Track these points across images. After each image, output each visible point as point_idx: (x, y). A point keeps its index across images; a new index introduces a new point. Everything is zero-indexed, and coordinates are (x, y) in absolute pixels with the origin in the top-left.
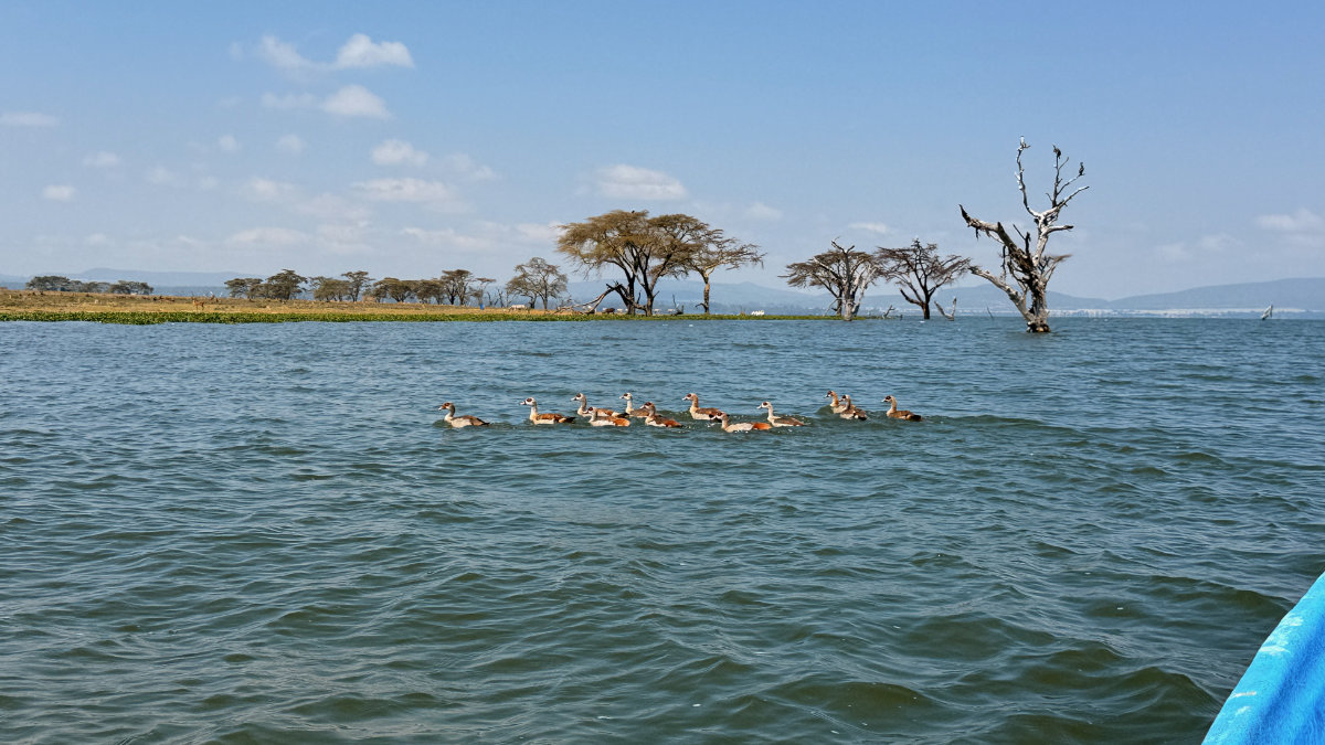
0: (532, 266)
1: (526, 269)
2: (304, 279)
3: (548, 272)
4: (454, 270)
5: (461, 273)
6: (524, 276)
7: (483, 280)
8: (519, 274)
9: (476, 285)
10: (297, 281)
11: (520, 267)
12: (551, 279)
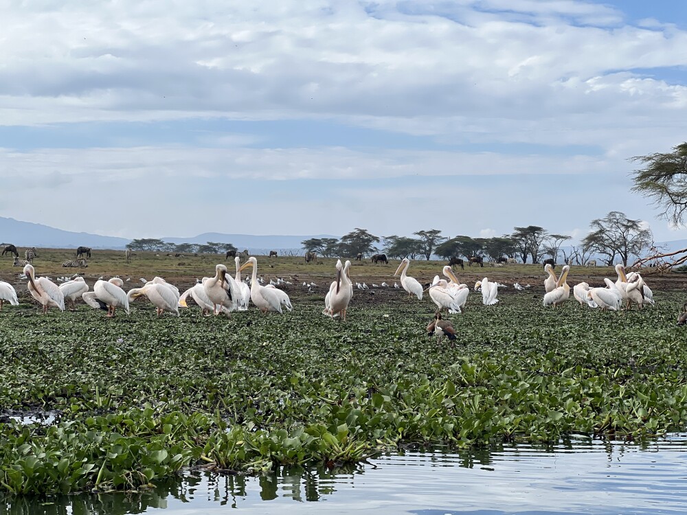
0: (610, 221)
1: (604, 225)
2: (376, 239)
3: (627, 227)
4: (526, 227)
5: (533, 230)
6: (602, 231)
7: (557, 237)
8: (595, 229)
9: (550, 243)
10: (369, 241)
11: (596, 222)
12: (632, 235)
